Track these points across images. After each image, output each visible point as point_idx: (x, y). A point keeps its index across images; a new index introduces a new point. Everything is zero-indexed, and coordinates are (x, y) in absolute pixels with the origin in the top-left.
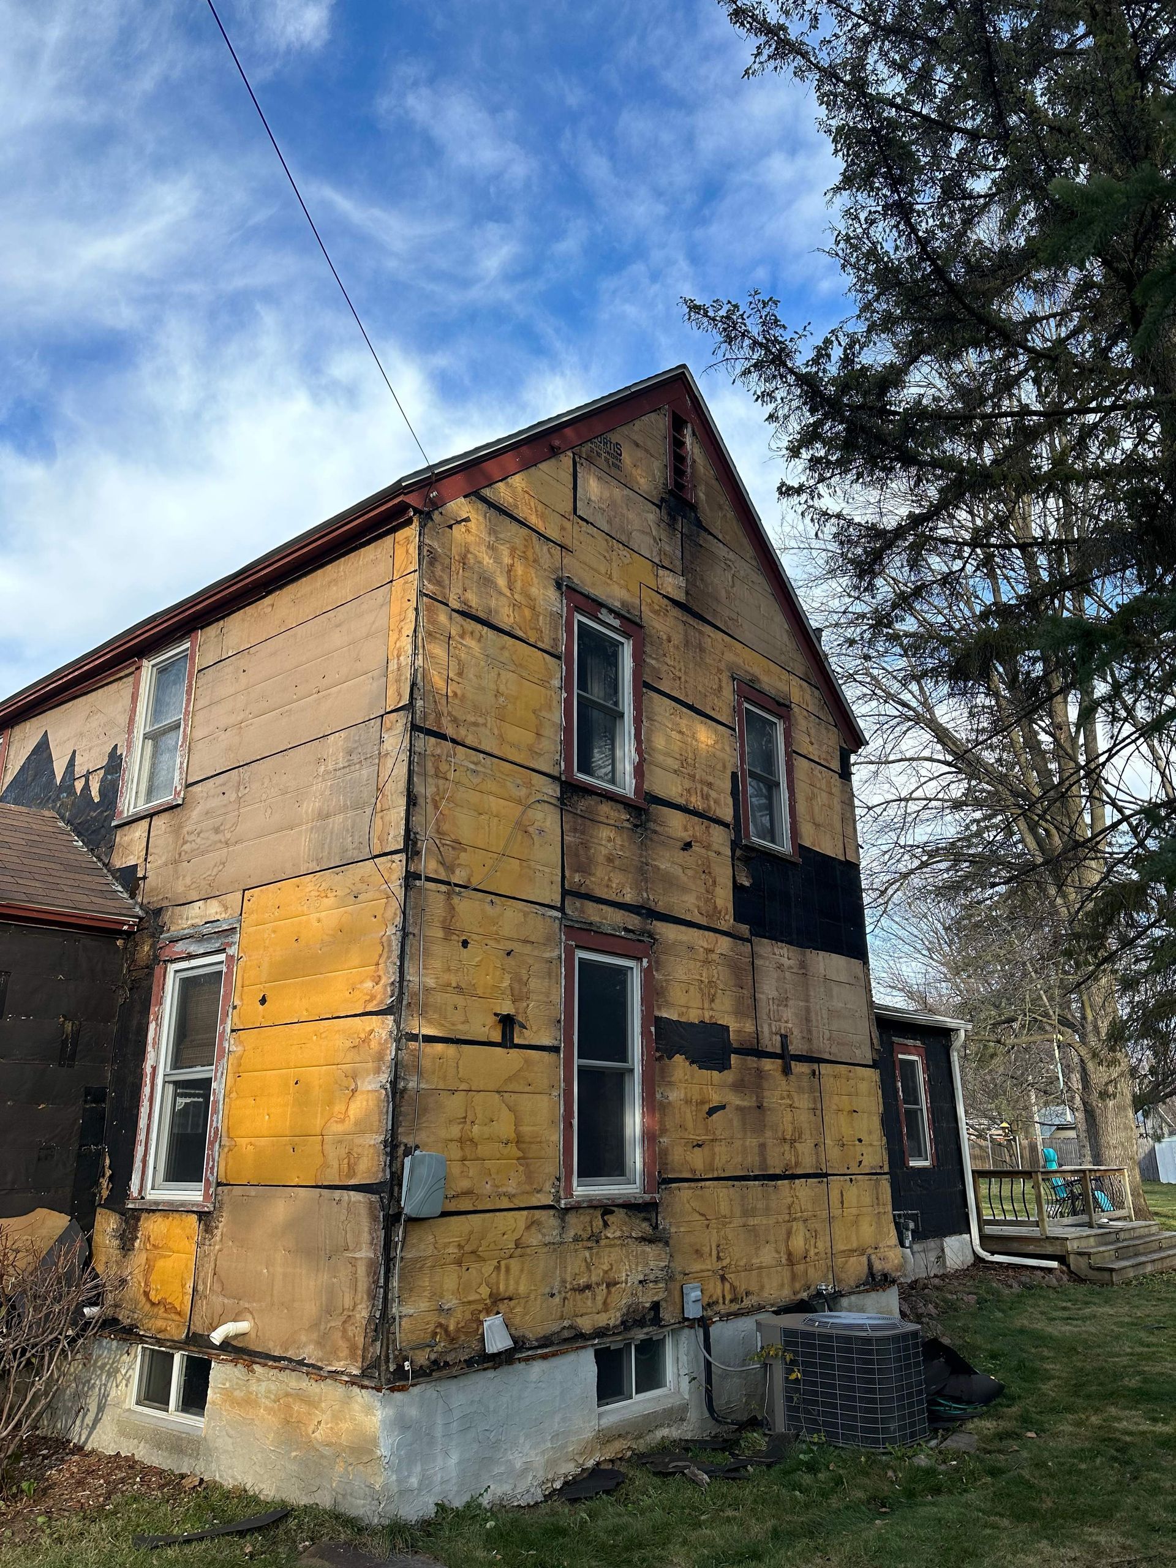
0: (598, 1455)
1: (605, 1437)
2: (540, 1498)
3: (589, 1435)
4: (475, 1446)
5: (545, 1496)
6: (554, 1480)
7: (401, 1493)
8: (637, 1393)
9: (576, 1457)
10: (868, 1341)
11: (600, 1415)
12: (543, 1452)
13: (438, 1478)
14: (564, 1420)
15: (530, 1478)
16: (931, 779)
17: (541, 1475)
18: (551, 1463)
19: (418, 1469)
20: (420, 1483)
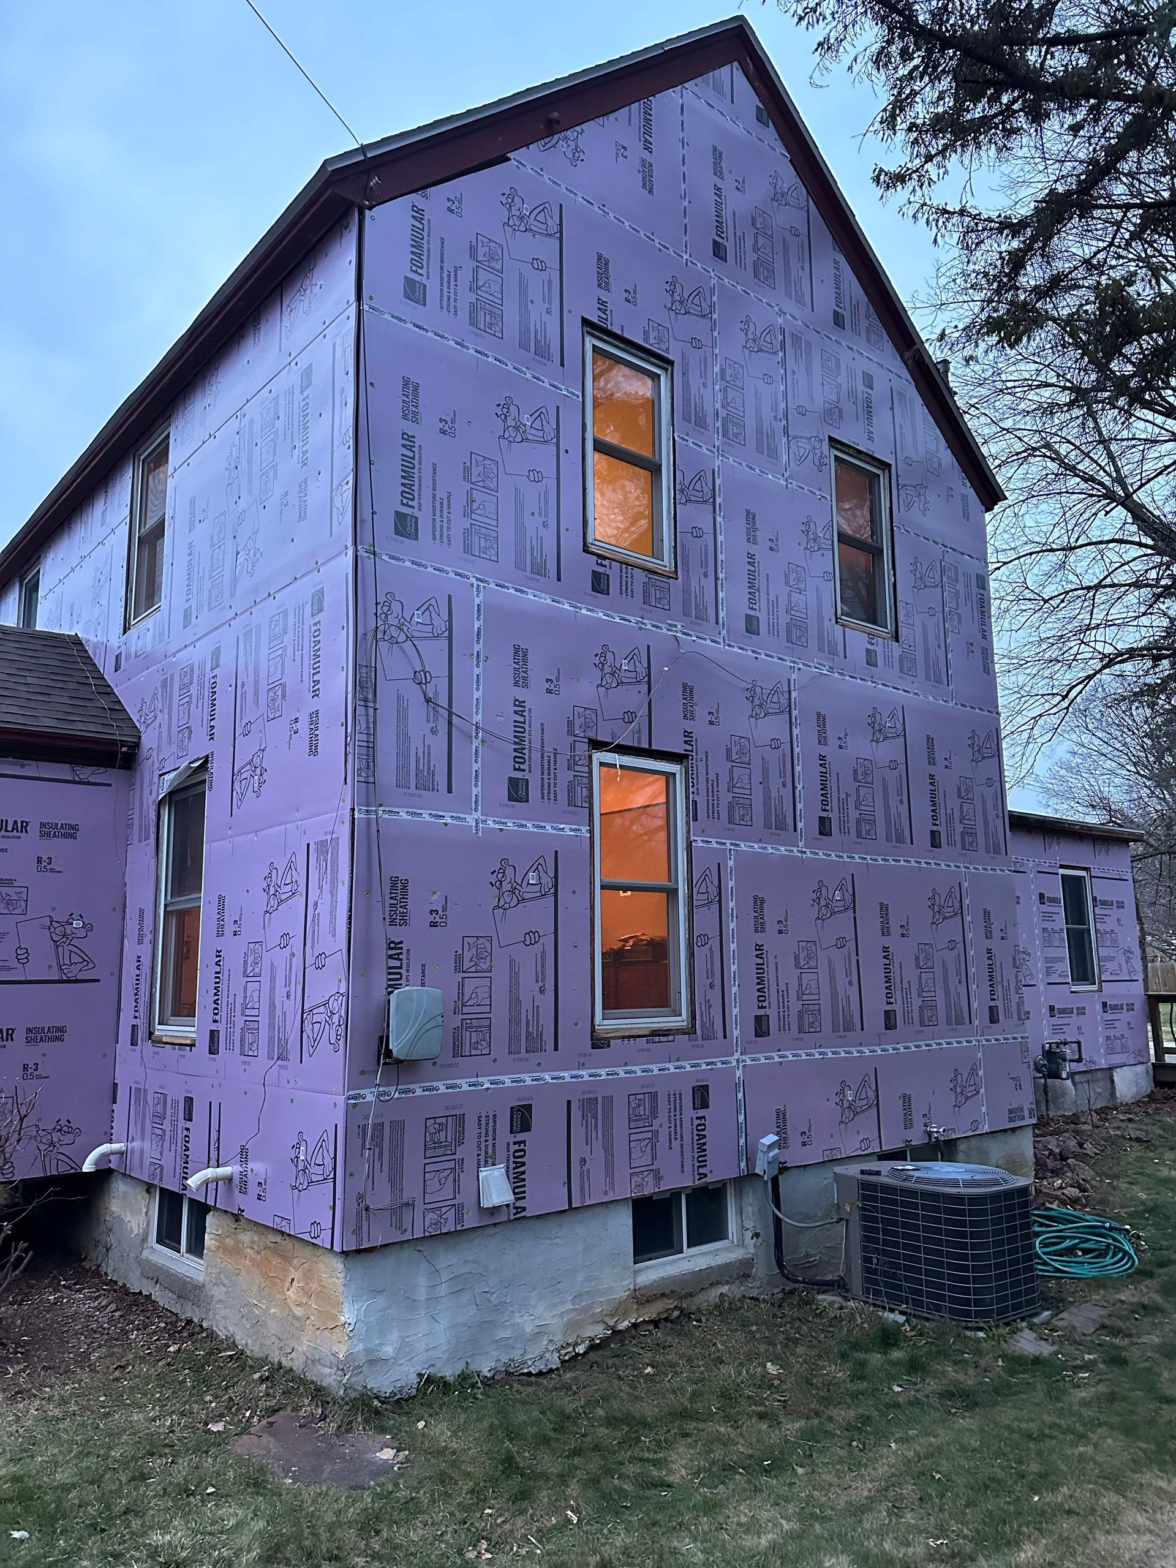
0: (635, 1315)
1: (642, 1297)
2: (555, 1363)
3: (622, 1294)
4: (473, 1309)
5: (563, 1362)
6: (576, 1344)
7: (372, 1362)
8: (689, 1246)
9: (606, 1319)
10: (958, 1199)
11: (636, 1273)
12: (561, 1315)
13: (422, 1346)
14: (589, 1279)
15: (545, 1343)
16: (1123, 565)
17: (559, 1340)
18: (572, 1325)
19: (394, 1336)
20: (398, 1350)
